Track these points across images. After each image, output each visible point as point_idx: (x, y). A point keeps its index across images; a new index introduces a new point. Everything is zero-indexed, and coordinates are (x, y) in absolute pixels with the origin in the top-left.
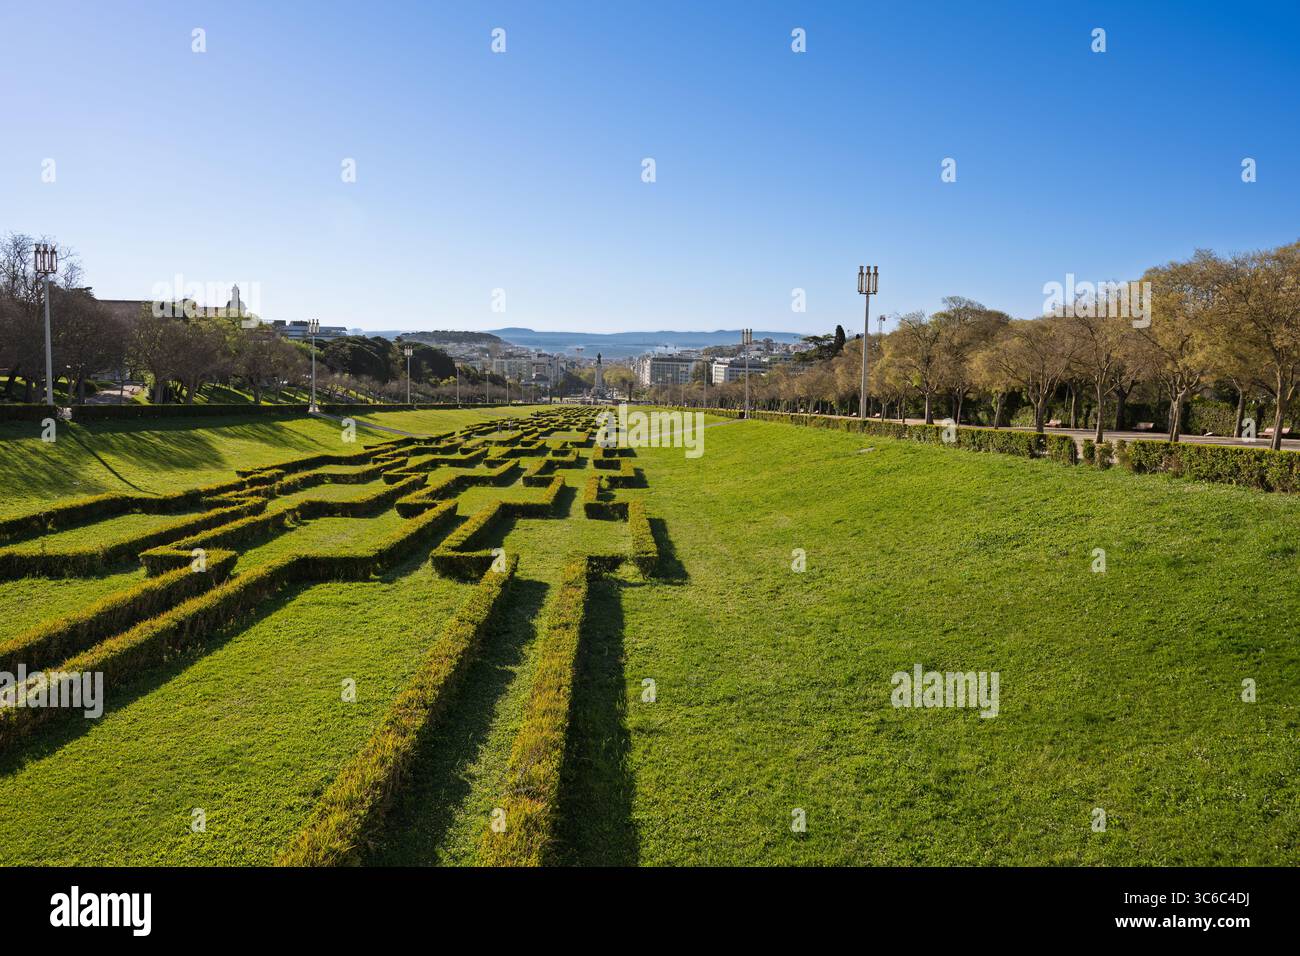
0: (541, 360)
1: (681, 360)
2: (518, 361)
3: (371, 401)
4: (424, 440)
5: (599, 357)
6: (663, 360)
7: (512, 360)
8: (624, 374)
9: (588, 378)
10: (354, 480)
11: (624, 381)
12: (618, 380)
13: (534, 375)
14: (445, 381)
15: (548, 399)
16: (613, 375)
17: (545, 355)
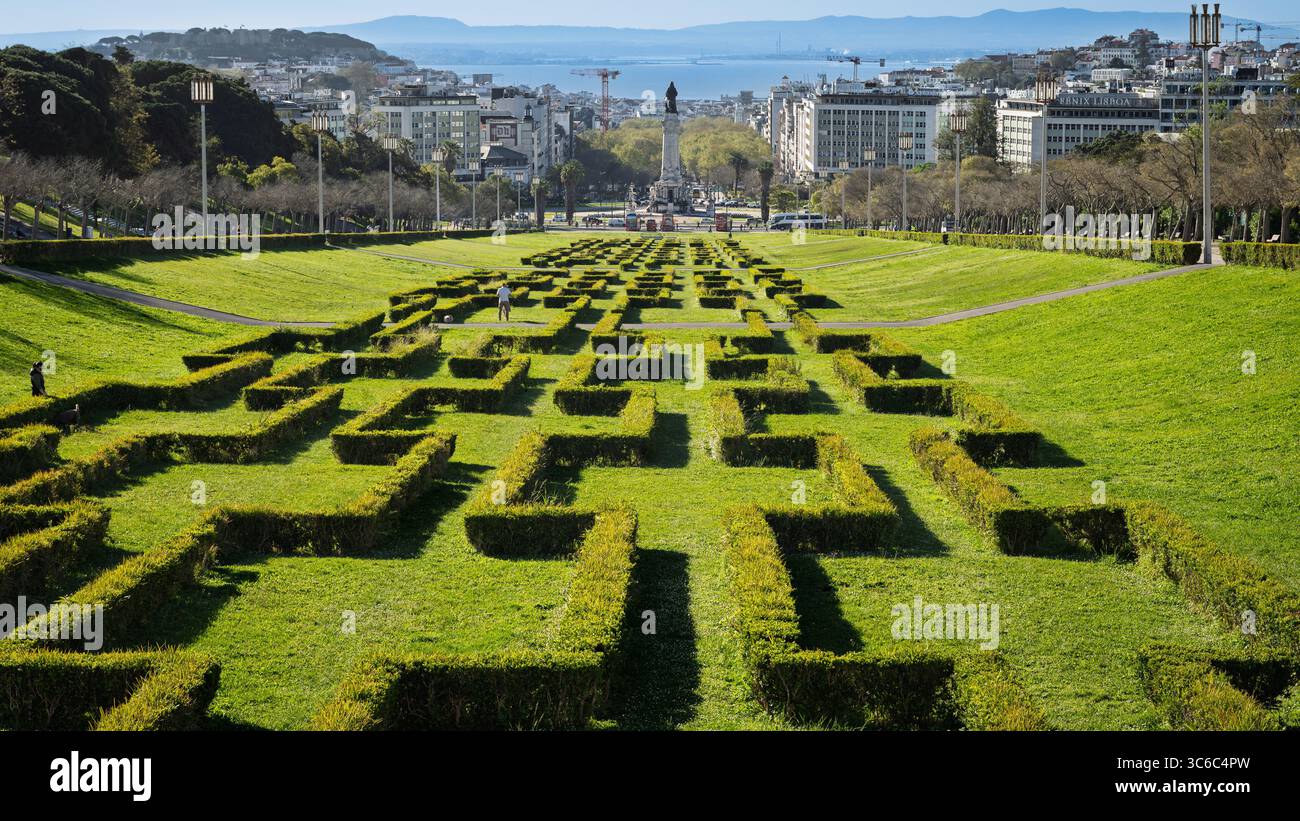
0: (503, 106)
1: (906, 100)
2: (441, 109)
3: (77, 231)
4: (322, 338)
5: (672, 93)
6: (851, 99)
7: (425, 109)
8: (738, 143)
9: (633, 154)
10: (252, 452)
11: (740, 162)
12: (723, 159)
13: (485, 150)
14: (262, 171)
15: (533, 216)
16: (706, 142)
17: (512, 93)
